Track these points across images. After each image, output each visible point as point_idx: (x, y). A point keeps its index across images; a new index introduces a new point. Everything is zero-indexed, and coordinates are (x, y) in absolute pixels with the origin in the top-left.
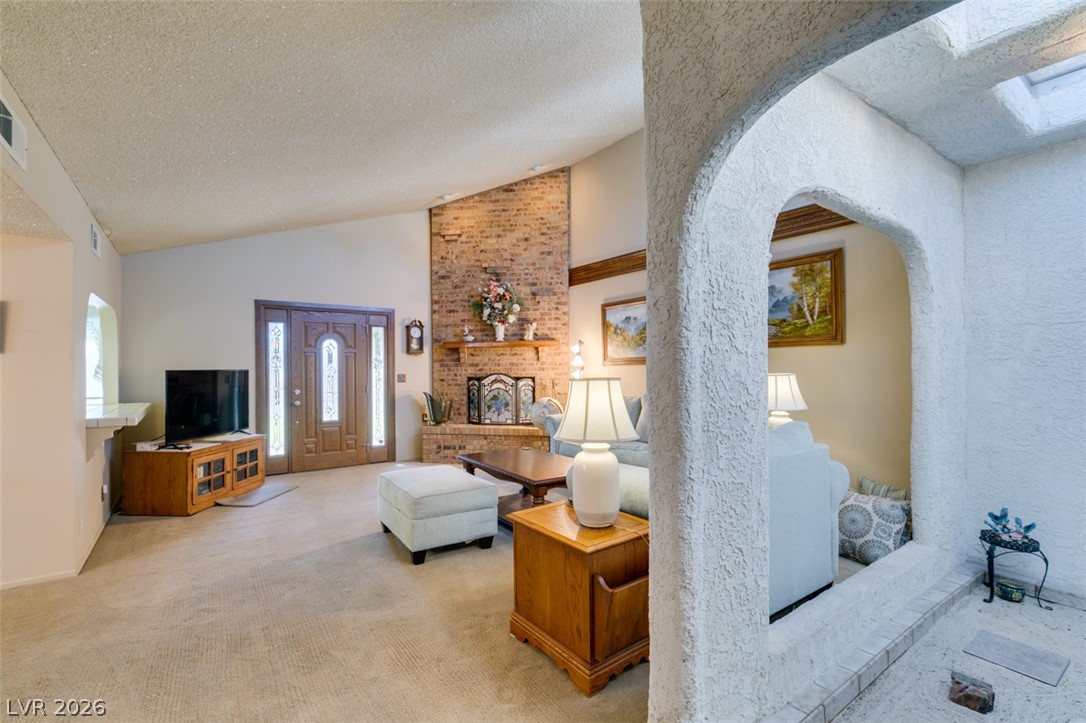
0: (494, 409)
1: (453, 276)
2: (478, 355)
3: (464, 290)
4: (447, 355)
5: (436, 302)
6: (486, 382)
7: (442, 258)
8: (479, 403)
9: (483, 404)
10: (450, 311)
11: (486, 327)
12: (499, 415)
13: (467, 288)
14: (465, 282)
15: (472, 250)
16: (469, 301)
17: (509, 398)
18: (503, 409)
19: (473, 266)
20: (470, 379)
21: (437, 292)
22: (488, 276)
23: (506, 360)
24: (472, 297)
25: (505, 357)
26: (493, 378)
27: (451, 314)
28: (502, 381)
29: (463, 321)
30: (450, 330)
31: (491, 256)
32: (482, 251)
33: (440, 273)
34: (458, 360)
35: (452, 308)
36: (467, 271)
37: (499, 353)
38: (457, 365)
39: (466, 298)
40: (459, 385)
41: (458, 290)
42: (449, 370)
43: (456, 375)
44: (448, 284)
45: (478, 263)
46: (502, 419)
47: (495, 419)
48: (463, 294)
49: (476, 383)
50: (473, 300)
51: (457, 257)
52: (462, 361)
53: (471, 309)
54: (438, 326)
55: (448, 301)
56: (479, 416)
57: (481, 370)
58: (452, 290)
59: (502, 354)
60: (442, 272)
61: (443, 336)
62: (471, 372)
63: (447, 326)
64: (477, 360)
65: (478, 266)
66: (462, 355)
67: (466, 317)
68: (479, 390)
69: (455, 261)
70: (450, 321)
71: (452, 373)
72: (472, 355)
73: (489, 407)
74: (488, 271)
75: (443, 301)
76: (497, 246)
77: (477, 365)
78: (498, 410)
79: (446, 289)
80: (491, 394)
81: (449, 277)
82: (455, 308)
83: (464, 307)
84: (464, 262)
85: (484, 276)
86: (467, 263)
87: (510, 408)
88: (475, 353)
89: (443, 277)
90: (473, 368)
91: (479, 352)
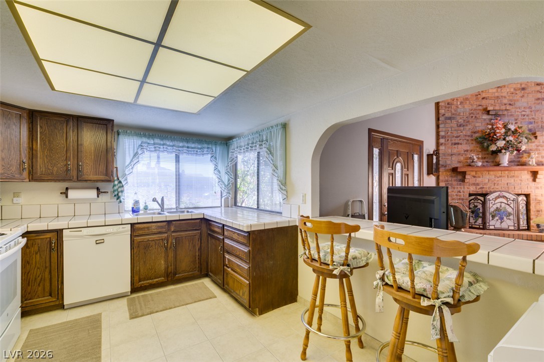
0: (497, 218)
1: (458, 117)
2: (479, 177)
3: (467, 128)
4: (452, 177)
5: (443, 137)
6: (490, 197)
7: (448, 104)
8: (484, 213)
9: (488, 214)
10: (455, 144)
11: (486, 156)
12: (501, 223)
13: (470, 127)
14: (468, 122)
15: (475, 98)
16: (472, 136)
17: (510, 210)
18: (505, 218)
19: (475, 109)
20: (470, 195)
21: (444, 129)
22: (489, 117)
23: (504, 181)
24: (475, 133)
25: (503, 178)
26: (497, 194)
27: (456, 146)
28: (504, 197)
29: (467, 151)
30: (454, 158)
31: (492, 102)
32: (483, 98)
33: (447, 115)
34: (463, 180)
35: (456, 142)
36: (470, 114)
37: (498, 176)
38: (460, 185)
39: (469, 133)
40: (463, 199)
41: (462, 128)
42: (454, 188)
43: (459, 192)
44: (454, 124)
45: (480, 108)
46: (504, 225)
47: (498, 225)
48: (467, 130)
49: (482, 199)
50: (477, 135)
51: (461, 103)
52: (466, 181)
53: (474, 142)
54: (444, 155)
55: (453, 136)
56: (484, 223)
57: (481, 188)
58: (457, 128)
59: (501, 176)
60: (448, 115)
61: (449, 162)
62: (472, 189)
63: (452, 155)
64: (479, 180)
65: (480, 110)
66: (467, 177)
67: (469, 148)
68: (484, 204)
69: (459, 106)
70: (455, 151)
71: (456, 190)
72: (474, 177)
73: (493, 217)
74: (490, 113)
75: (448, 136)
76: (496, 94)
77: (478, 184)
78: (501, 219)
79: (451, 127)
80: (495, 207)
81: (454, 118)
82: (460, 142)
83: (468, 140)
84: (467, 107)
85: (485, 117)
86: (471, 108)
87: (511, 217)
88: (477, 176)
89: (450, 118)
90: (474, 187)
91: (480, 175)
